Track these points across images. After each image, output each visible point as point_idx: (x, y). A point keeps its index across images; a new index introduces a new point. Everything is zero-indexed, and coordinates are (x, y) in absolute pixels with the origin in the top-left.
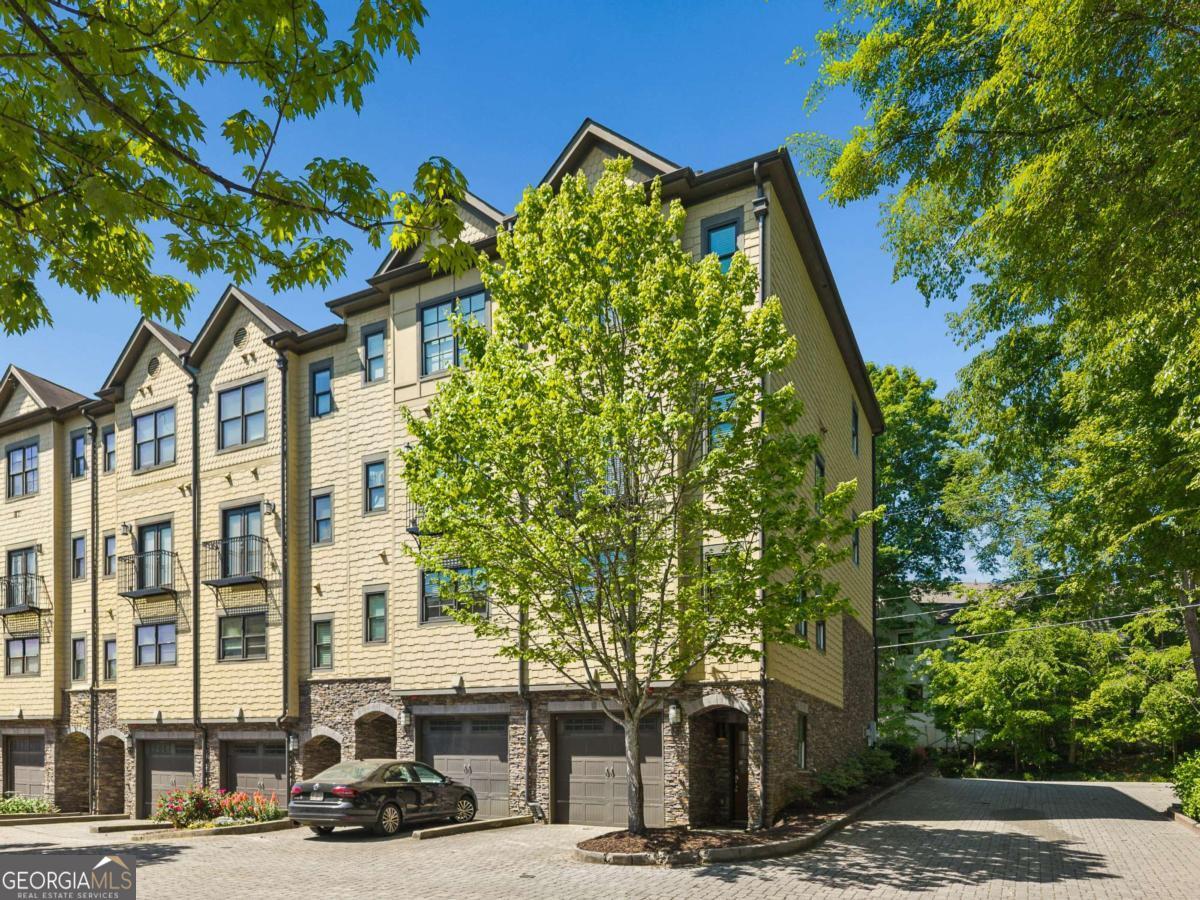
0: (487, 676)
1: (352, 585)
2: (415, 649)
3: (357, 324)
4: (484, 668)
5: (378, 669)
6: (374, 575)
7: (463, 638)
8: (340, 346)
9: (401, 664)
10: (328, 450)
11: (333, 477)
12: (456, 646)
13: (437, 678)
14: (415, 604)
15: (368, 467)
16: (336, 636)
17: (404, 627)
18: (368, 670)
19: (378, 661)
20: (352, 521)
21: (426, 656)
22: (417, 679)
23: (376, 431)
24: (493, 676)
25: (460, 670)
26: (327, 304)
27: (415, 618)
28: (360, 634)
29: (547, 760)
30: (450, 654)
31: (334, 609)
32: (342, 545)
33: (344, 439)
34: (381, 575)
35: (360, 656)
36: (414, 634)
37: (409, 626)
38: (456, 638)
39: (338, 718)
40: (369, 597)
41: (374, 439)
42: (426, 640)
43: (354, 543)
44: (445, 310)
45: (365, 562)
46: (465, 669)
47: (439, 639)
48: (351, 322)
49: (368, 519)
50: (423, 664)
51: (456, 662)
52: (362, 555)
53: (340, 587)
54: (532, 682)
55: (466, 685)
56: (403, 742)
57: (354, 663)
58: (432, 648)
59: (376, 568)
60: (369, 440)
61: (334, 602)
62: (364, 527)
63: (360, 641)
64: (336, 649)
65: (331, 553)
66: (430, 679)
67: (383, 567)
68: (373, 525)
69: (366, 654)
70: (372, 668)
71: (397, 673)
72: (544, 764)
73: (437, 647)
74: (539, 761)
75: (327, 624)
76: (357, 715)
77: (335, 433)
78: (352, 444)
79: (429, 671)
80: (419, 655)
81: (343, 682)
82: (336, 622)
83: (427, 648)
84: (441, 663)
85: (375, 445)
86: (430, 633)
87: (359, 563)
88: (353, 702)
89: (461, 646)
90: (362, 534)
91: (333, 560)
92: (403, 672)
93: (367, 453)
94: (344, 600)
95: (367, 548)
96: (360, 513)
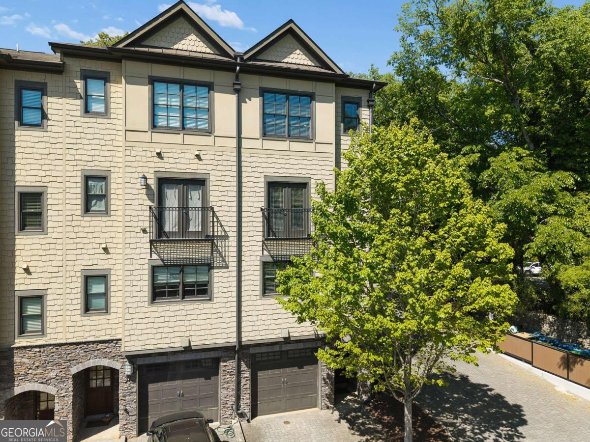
0: (210, 337)
1: (68, 268)
2: (146, 321)
3: (76, 65)
4: (208, 332)
5: (98, 333)
6: (95, 262)
7: (189, 312)
8: (56, 77)
9: (132, 332)
10: (40, 157)
11: (47, 179)
12: (184, 318)
13: (167, 341)
14: (146, 288)
15: (87, 178)
16: (49, 308)
17: (135, 305)
18: (87, 334)
19: (99, 328)
20: (70, 218)
21: (156, 326)
22: (148, 342)
23: (97, 153)
24: (214, 337)
25: (187, 334)
26: (50, 44)
27: (146, 299)
28: (79, 307)
29: (249, 383)
30: (178, 323)
31: (46, 287)
32: (55, 235)
33: (60, 151)
34: (103, 262)
35: (79, 324)
36: (144, 310)
37: (140, 304)
38: (184, 313)
39: (52, 375)
40: (88, 279)
41: (95, 158)
42: (157, 315)
43: (72, 235)
44: (175, 89)
45: (84, 251)
46: (192, 333)
47: (168, 313)
48: (69, 61)
49: (85, 219)
50: (154, 331)
51: (183, 329)
52: (80, 246)
53: (56, 270)
54: (243, 339)
55: (192, 344)
56: (126, 386)
57: (71, 330)
58: (162, 319)
59: (97, 256)
60: (90, 159)
61: (47, 281)
62: (83, 224)
63: (79, 312)
64: (49, 319)
65: (43, 241)
66: (159, 341)
67: (105, 256)
68: (92, 224)
69: (85, 323)
70: (92, 333)
71: (128, 339)
72: (246, 385)
73: (167, 319)
74: (242, 384)
75: (39, 299)
76: (74, 370)
77: (48, 145)
78: (68, 157)
79: (159, 336)
80: (149, 325)
81: (60, 345)
82: (49, 297)
83: (157, 320)
84: (171, 330)
85: (97, 163)
86: (160, 309)
87: (78, 252)
88: (70, 360)
89: (188, 318)
90: (81, 229)
91: (47, 247)
92: (134, 337)
93: (86, 168)
94: (60, 280)
95: (86, 241)
96: (79, 212)
